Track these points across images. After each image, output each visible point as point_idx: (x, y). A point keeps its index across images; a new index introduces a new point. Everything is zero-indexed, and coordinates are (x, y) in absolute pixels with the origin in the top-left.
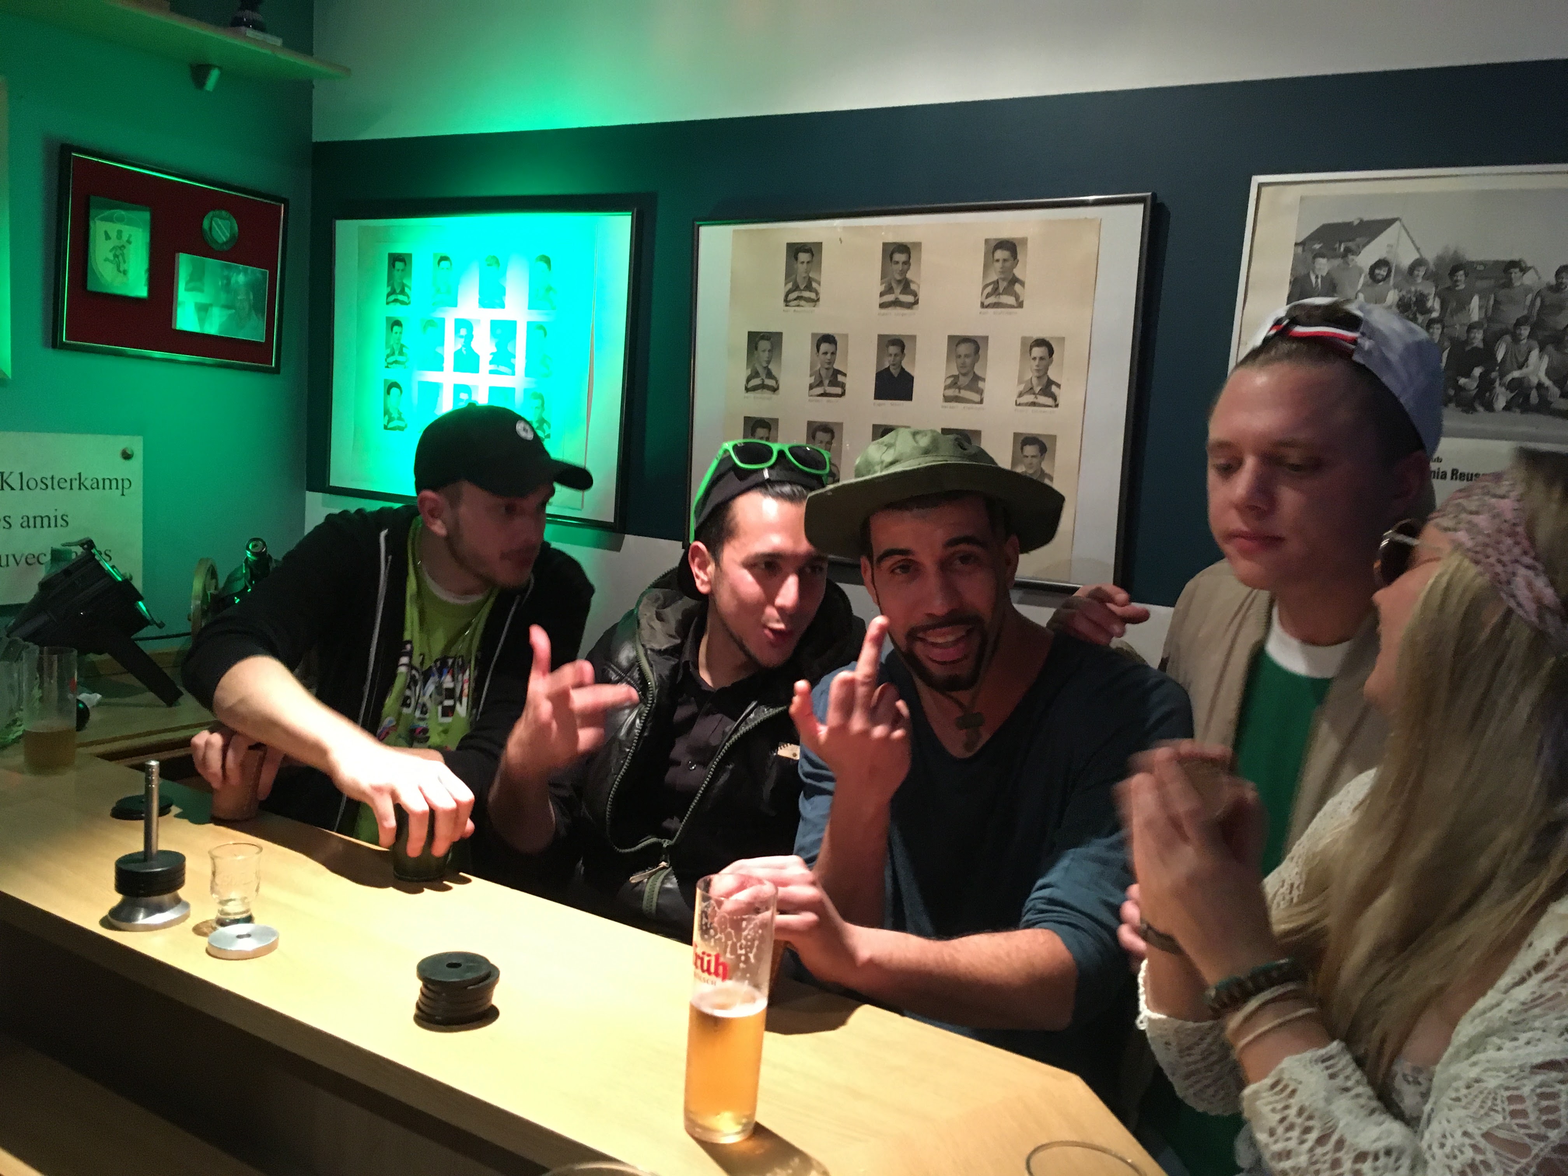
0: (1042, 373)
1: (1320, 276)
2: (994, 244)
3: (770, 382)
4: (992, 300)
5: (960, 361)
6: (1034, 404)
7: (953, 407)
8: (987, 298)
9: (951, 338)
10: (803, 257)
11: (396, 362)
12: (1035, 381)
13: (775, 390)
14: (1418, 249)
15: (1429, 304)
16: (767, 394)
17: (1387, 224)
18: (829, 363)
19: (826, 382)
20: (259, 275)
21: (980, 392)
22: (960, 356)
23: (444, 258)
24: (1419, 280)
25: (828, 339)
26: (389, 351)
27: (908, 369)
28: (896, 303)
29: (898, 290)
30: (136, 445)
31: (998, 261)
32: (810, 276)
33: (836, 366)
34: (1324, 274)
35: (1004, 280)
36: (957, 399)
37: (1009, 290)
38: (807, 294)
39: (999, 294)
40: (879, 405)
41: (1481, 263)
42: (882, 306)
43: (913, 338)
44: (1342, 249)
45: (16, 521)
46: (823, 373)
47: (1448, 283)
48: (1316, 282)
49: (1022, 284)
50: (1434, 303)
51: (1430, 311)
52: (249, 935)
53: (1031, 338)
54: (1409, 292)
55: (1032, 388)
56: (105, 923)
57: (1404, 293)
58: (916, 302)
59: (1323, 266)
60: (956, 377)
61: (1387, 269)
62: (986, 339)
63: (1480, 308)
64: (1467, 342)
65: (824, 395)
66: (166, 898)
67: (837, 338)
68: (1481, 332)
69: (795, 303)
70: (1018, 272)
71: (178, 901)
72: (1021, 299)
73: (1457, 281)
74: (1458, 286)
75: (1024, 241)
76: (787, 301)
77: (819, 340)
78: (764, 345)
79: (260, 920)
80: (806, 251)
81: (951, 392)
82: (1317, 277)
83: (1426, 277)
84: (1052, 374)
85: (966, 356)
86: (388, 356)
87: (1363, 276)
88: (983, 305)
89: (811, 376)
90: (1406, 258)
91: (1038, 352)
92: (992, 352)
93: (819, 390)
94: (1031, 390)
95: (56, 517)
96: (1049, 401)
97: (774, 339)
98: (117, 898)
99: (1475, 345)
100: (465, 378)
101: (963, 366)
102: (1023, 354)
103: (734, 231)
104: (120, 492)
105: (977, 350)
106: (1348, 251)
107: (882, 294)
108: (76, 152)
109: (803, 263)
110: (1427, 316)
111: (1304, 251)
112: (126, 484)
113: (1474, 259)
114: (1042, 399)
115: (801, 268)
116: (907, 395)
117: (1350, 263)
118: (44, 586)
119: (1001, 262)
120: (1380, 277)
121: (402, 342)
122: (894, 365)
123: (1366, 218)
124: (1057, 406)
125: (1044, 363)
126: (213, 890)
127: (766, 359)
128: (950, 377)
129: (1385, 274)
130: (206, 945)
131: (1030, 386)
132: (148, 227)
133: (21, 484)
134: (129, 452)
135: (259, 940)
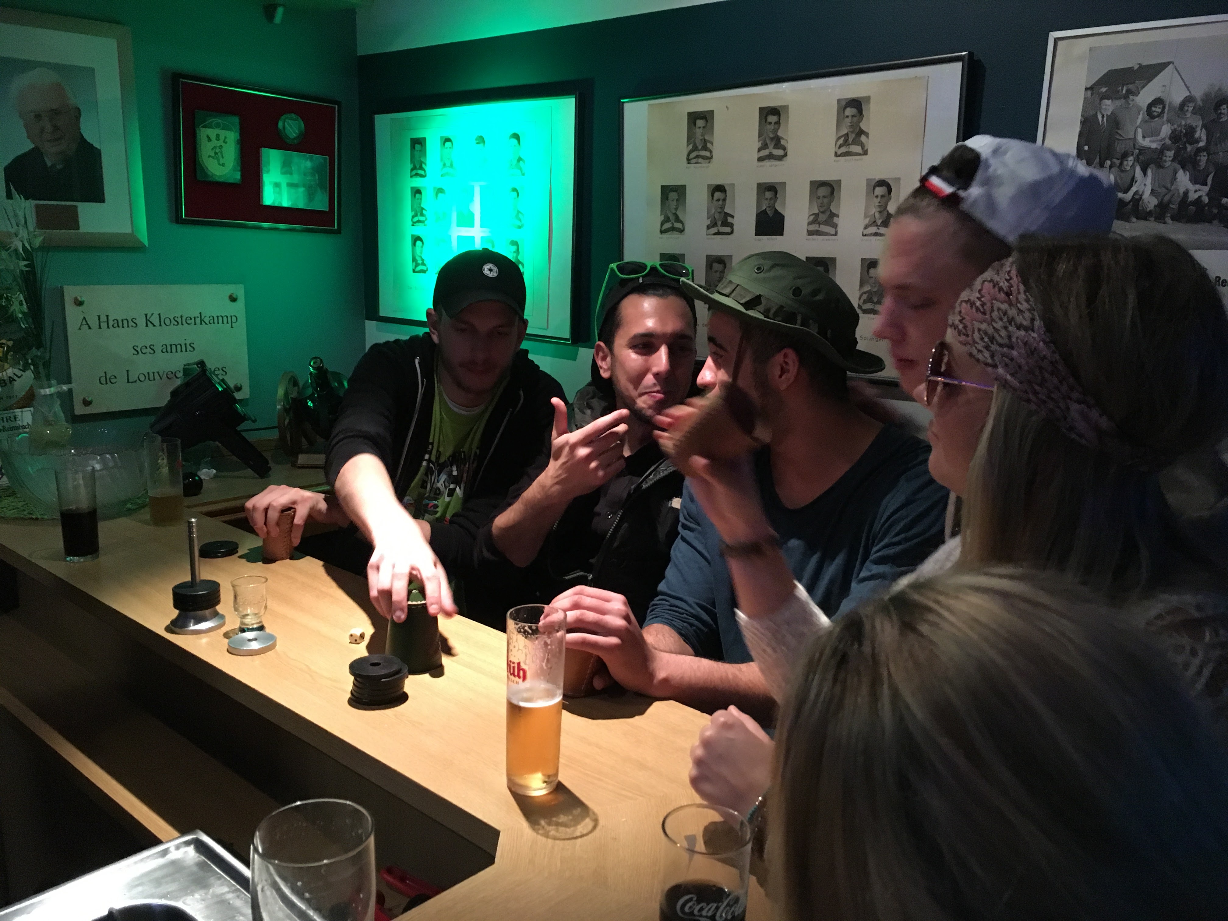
1: (1105, 115)
2: (844, 103)
4: (844, 150)
5: (820, 201)
6: (876, 234)
8: (840, 147)
9: (812, 183)
11: (419, 221)
12: (877, 215)
15: (1197, 135)
16: (675, 235)
17: (1162, 66)
18: (721, 208)
19: (719, 223)
20: (322, 161)
21: (835, 226)
22: (819, 198)
23: (448, 140)
24: (1189, 115)
25: (720, 188)
26: (413, 213)
28: (770, 157)
29: (771, 146)
30: (239, 291)
31: (847, 117)
32: (706, 138)
34: (1109, 114)
35: (852, 132)
36: (818, 233)
37: (857, 141)
38: (703, 153)
39: (849, 145)
42: (760, 159)
43: (784, 184)
44: (1124, 91)
45: (158, 349)
46: (717, 216)
47: (1213, 116)
48: (1103, 120)
49: (867, 135)
50: (1201, 134)
51: (1197, 141)
52: (255, 639)
53: (875, 179)
59: (1108, 106)
60: (816, 215)
62: (839, 182)
65: (718, 233)
66: (207, 612)
67: (726, 188)
69: (694, 161)
70: (863, 126)
71: (216, 614)
75: (868, 99)
76: (689, 161)
77: (713, 190)
78: (673, 195)
80: (702, 118)
88: (836, 155)
92: (844, 193)
93: (714, 230)
95: (186, 344)
97: (680, 191)
98: (175, 613)
101: (822, 205)
103: (649, 105)
104: (229, 325)
105: (832, 193)
108: (183, 78)
109: (700, 128)
112: (234, 319)
115: (699, 132)
118: (174, 394)
122: (769, 207)
123: (1145, 63)
126: (236, 608)
127: (674, 207)
128: (813, 214)
130: (226, 647)
132: (238, 130)
133: (160, 322)
134: (235, 296)
135: (263, 643)
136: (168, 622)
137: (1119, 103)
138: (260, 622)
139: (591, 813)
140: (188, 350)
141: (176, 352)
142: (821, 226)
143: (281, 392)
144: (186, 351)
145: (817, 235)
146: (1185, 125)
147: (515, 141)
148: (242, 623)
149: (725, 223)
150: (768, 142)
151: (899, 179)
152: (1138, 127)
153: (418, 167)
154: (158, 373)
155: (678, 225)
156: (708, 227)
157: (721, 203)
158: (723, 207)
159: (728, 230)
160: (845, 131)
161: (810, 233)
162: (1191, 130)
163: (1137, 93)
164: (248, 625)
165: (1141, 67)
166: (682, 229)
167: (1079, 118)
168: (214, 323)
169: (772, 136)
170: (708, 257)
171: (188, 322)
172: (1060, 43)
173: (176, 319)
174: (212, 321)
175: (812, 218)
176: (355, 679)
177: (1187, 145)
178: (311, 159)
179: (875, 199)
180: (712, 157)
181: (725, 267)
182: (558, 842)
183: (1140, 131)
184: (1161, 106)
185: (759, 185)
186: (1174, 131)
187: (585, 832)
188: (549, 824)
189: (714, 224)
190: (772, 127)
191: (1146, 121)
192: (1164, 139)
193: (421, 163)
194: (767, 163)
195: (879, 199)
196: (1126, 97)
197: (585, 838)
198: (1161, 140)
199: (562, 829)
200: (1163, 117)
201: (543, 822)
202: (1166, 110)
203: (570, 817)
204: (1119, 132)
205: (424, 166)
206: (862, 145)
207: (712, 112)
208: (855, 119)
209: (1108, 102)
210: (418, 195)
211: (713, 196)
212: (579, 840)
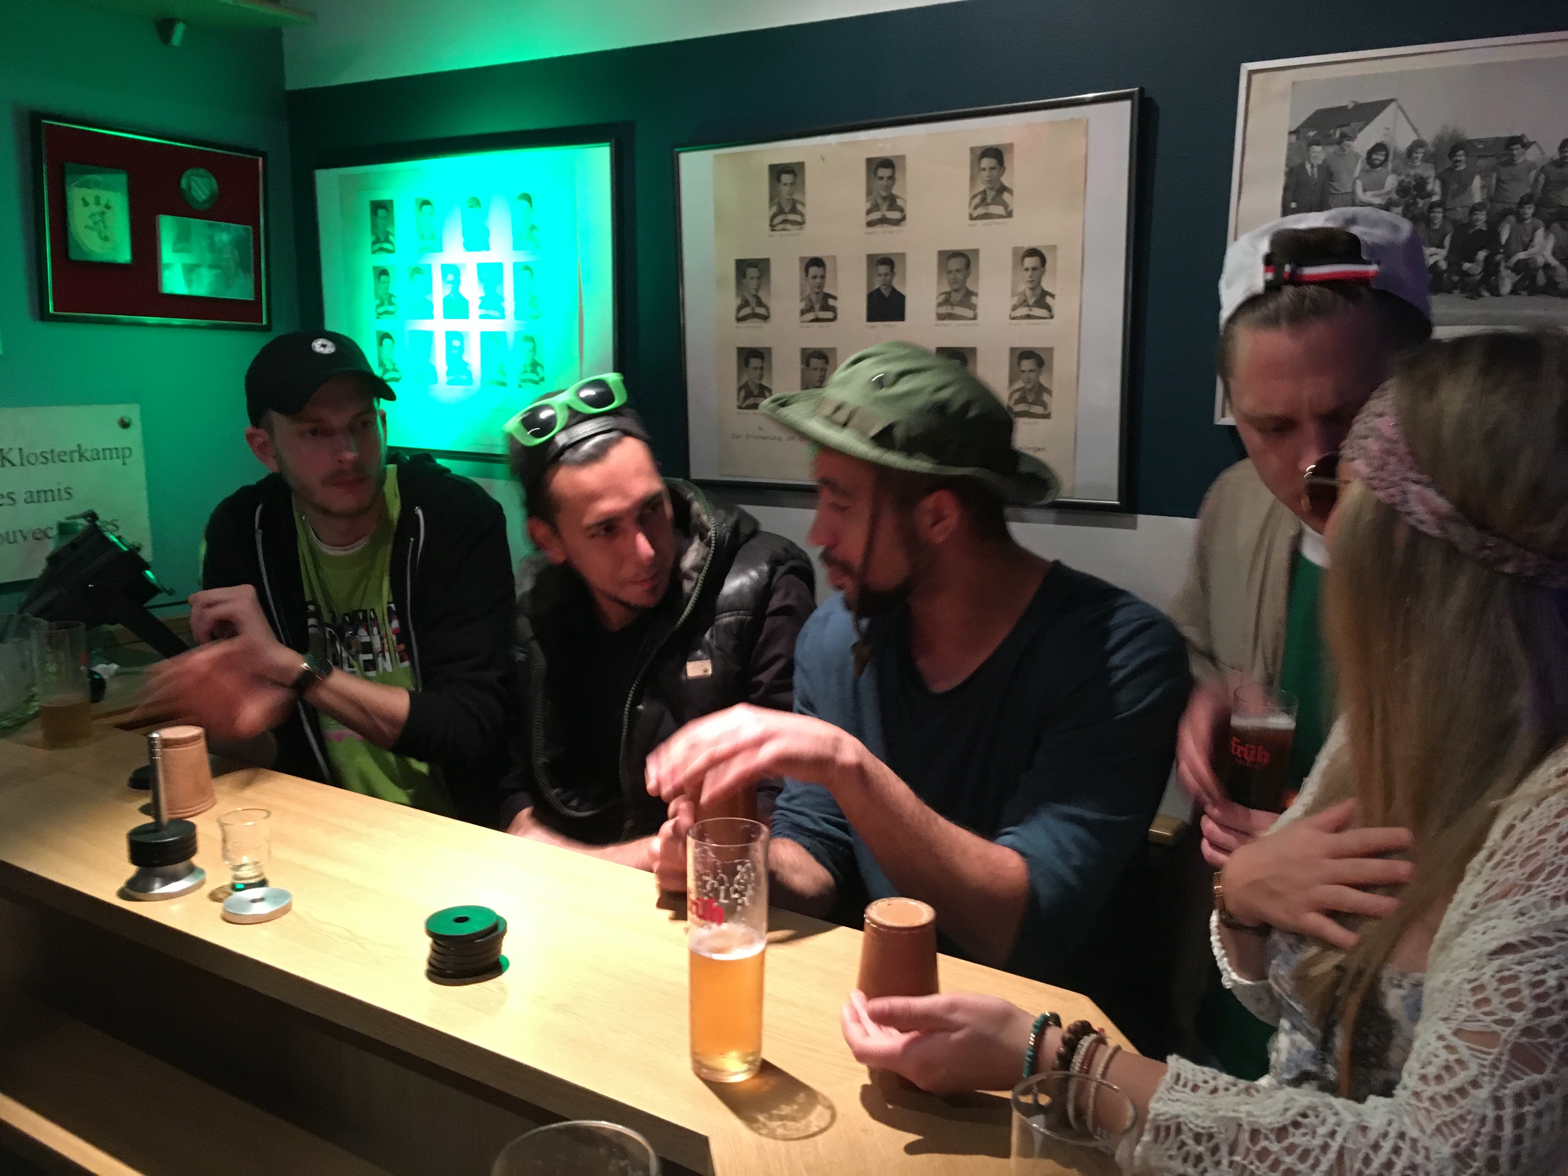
0: (1036, 284)
1: (1315, 165)
2: (979, 153)
3: (761, 311)
4: (981, 211)
5: (951, 276)
6: (1028, 317)
7: (946, 325)
9: (941, 253)
10: (786, 178)
11: (386, 312)
12: (1028, 293)
13: (765, 318)
14: (1415, 130)
15: (1429, 188)
17: (1382, 105)
18: (819, 287)
19: (817, 307)
20: (243, 232)
21: (973, 307)
22: (950, 272)
23: (426, 203)
24: (1418, 163)
25: (817, 262)
26: (378, 302)
27: (899, 288)
28: (883, 221)
29: (884, 206)
30: (133, 412)
31: (984, 169)
33: (827, 290)
34: (1320, 162)
35: (991, 189)
36: (951, 316)
37: (998, 200)
39: (988, 204)
40: (873, 327)
41: (1480, 141)
43: (902, 256)
45: (20, 497)
46: (814, 298)
47: (1448, 164)
48: (1312, 170)
49: (1010, 191)
50: (1434, 186)
51: (1430, 195)
52: (262, 899)
53: (1023, 248)
54: (1408, 176)
55: (1025, 301)
56: (123, 894)
57: (1403, 177)
58: (903, 218)
59: (1319, 153)
61: (1384, 153)
62: (976, 252)
63: (1483, 187)
64: (1471, 224)
65: (817, 320)
66: (180, 866)
68: (1484, 212)
69: (781, 227)
70: (1005, 180)
71: (191, 870)
72: (1010, 209)
73: (1457, 161)
74: (1458, 166)
75: (1010, 146)
76: (773, 227)
78: (752, 272)
79: (273, 884)
80: (788, 172)
81: (944, 310)
82: (1312, 167)
83: (1425, 160)
84: (1046, 285)
85: (958, 271)
86: (378, 306)
87: (1360, 161)
88: (972, 218)
89: (802, 301)
90: (1403, 141)
91: (1030, 262)
92: (984, 264)
93: (811, 316)
94: (1024, 303)
95: (59, 490)
96: (1043, 312)
97: (762, 266)
98: (132, 870)
99: (1477, 228)
100: (456, 325)
101: (955, 281)
102: (1015, 268)
103: (716, 156)
104: (120, 461)
105: (968, 265)
106: (1344, 136)
107: (869, 212)
108: (46, 118)
110: (1426, 200)
111: (1298, 139)
112: (127, 452)
113: (1472, 137)
114: (1037, 312)
115: (785, 190)
116: (899, 315)
117: (1345, 148)
118: (53, 560)
119: (987, 170)
120: (1377, 162)
121: (390, 291)
122: (884, 285)
123: (1362, 100)
124: (1052, 317)
125: (1037, 273)
126: (225, 857)
127: (755, 287)
128: (943, 293)
129: (1382, 158)
130: (220, 911)
131: (1023, 298)
132: (125, 190)
133: (21, 459)
134: (127, 420)
135: (275, 903)
136: (121, 884)
138: (260, 874)
140: (64, 498)
141: (47, 501)
144: (62, 499)
148: (235, 878)
149: (826, 307)
150: (880, 201)
151: (1055, 246)
152: (1357, 178)
154: (21, 531)
156: (803, 312)
161: (941, 317)
162: (1421, 183)
164: (244, 879)
165: (1357, 106)
168: (99, 458)
169: (884, 194)
171: (64, 458)
172: (1255, 77)
173: (44, 454)
174: (95, 457)
185: (870, 257)
188: (771, 1118)
189: (810, 309)
190: (884, 182)
191: (1367, 171)
192: (1389, 193)
194: (878, 229)
196: (1339, 142)
199: (790, 1124)
201: (761, 1118)
202: (1391, 157)
203: (795, 1107)
204: (1334, 184)
206: (1005, 205)
207: (801, 165)
208: (995, 173)
209: (1318, 149)
211: (807, 272)
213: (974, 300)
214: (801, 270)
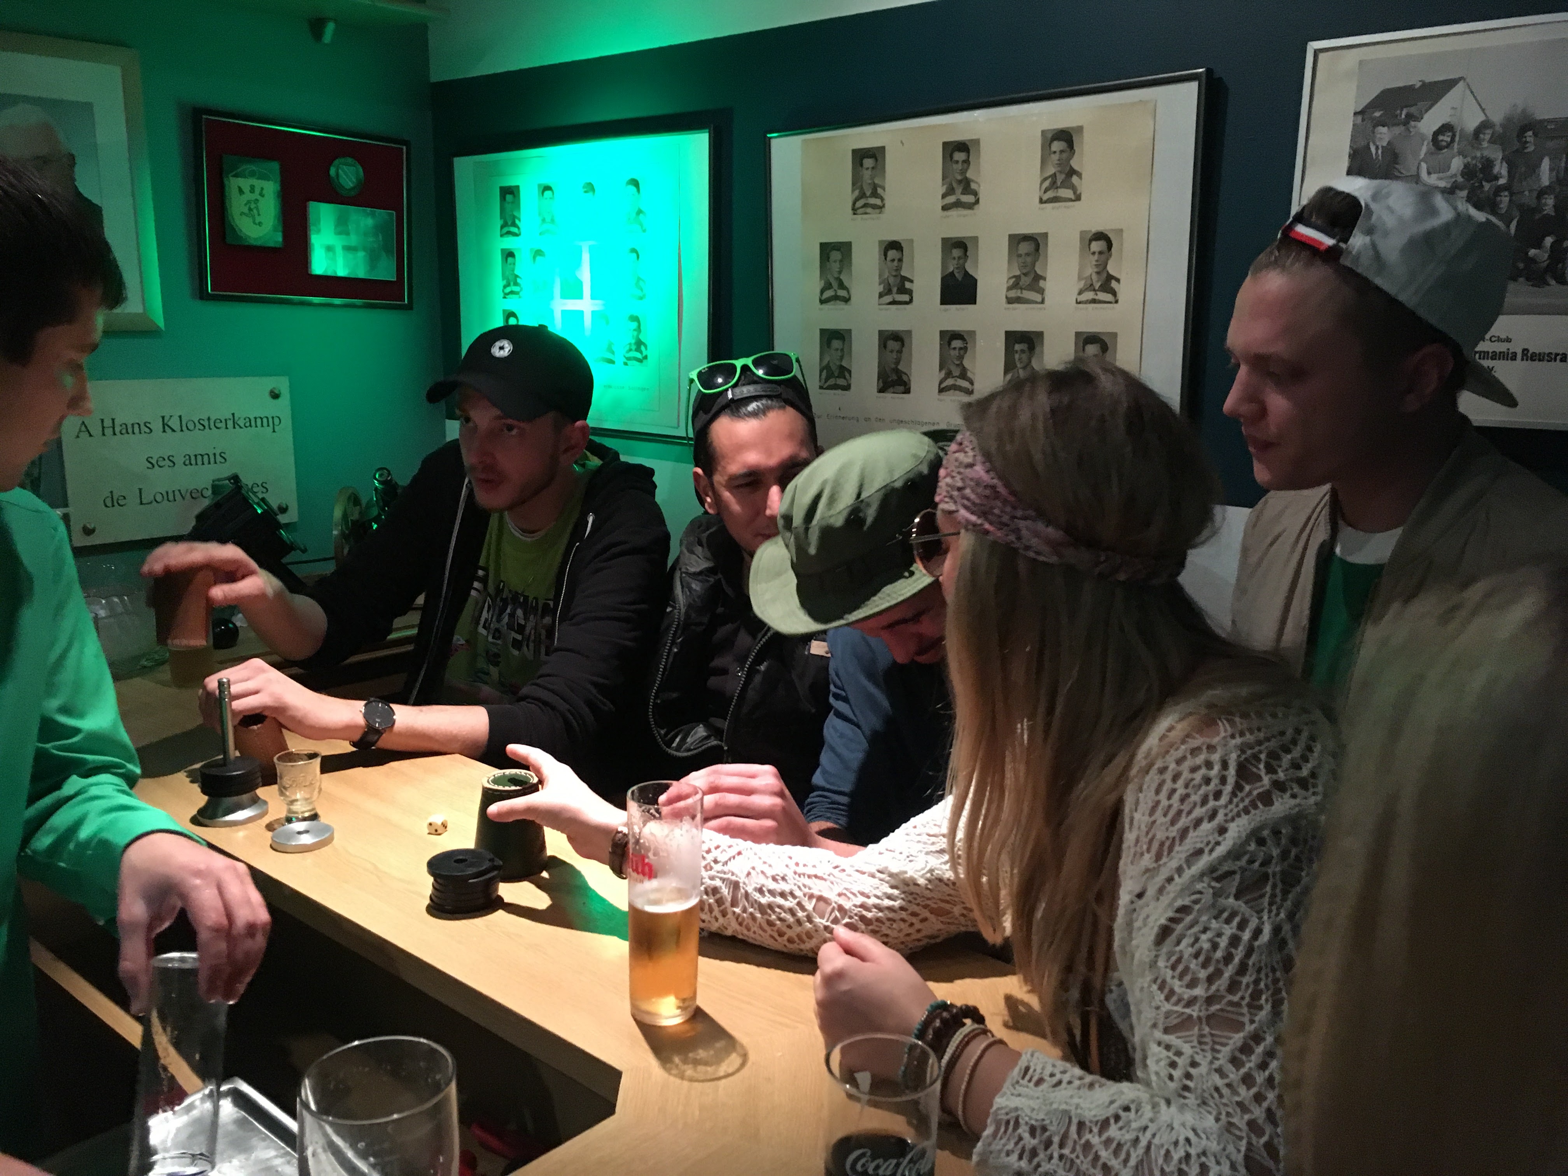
0: (1102, 268)
2: (1050, 136)
4: (1050, 194)
5: (1021, 260)
6: (1094, 301)
8: (1045, 192)
9: (1011, 237)
10: (868, 163)
11: (512, 292)
12: (1094, 277)
13: (847, 300)
14: (1483, 110)
15: (1496, 170)
16: (841, 305)
17: (1451, 84)
18: (896, 270)
19: (895, 290)
21: (1041, 291)
22: (1020, 256)
23: (547, 188)
24: (1485, 144)
25: (895, 245)
26: (505, 282)
27: (971, 272)
28: (958, 204)
29: (959, 190)
30: (283, 384)
31: (1055, 152)
32: (876, 181)
33: (904, 273)
34: (1385, 144)
35: (1060, 172)
36: (1018, 300)
38: (873, 201)
39: (1057, 188)
41: (1549, 121)
42: (945, 208)
43: (975, 239)
44: (1403, 116)
45: (179, 460)
47: (1516, 145)
48: (1377, 152)
49: (1079, 175)
50: (1501, 169)
51: (1496, 178)
52: (307, 832)
53: (1090, 231)
56: (194, 820)
58: (977, 202)
60: (1017, 278)
62: (1046, 235)
65: (894, 303)
66: (245, 797)
67: (903, 245)
70: (1075, 164)
71: (256, 801)
72: (1078, 192)
76: (855, 210)
77: (886, 248)
78: (835, 255)
85: (1028, 254)
88: (1041, 201)
92: (1053, 248)
93: (889, 299)
94: (1090, 287)
95: (215, 454)
98: (202, 802)
100: (572, 305)
103: (804, 141)
104: (271, 429)
105: (1037, 249)
108: (206, 114)
109: (867, 169)
112: (277, 421)
115: (867, 174)
119: (1058, 153)
122: (957, 268)
123: (1429, 79)
124: (1116, 302)
130: (270, 842)
132: (279, 179)
133: (181, 426)
134: (277, 392)
135: (316, 836)
136: (194, 812)
137: (1398, 130)
138: (313, 809)
139: (738, 1046)
140: (218, 461)
141: (203, 464)
142: (1024, 291)
143: (338, 513)
144: (216, 463)
145: (1018, 303)
146: (1482, 157)
147: (633, 189)
148: (290, 811)
149: (902, 290)
150: (955, 185)
151: (1121, 230)
152: (1422, 160)
153: (509, 223)
154: (179, 491)
155: (842, 293)
156: (881, 295)
157: (896, 263)
158: (898, 269)
159: (906, 298)
160: (1051, 170)
161: (1010, 301)
162: (1488, 164)
163: (1418, 119)
164: (296, 813)
165: (1424, 85)
166: (847, 296)
167: (1347, 150)
168: (250, 426)
169: (959, 178)
170: (881, 333)
171: (218, 425)
172: (1321, 56)
173: (202, 422)
174: (248, 424)
175: (1012, 281)
176: (435, 880)
177: (1484, 183)
178: (373, 215)
179: (1091, 256)
180: (884, 206)
181: (903, 345)
182: (696, 1084)
183: (1424, 166)
184: (1450, 134)
185: (945, 241)
186: (1466, 166)
187: (730, 1070)
188: (685, 1061)
189: (888, 291)
190: (960, 166)
192: (1455, 175)
193: (514, 218)
194: (953, 213)
195: (1096, 257)
196: (1406, 123)
197: (731, 1079)
198: (1452, 177)
199: (701, 1068)
200: (1453, 149)
201: (677, 1060)
202: (1457, 139)
203: (712, 1052)
205: (517, 222)
206: (1073, 188)
207: (882, 149)
208: (1064, 155)
209: (1384, 130)
210: (510, 259)
211: (885, 255)
212: (723, 1081)
213: (1042, 283)
214: (880, 255)
